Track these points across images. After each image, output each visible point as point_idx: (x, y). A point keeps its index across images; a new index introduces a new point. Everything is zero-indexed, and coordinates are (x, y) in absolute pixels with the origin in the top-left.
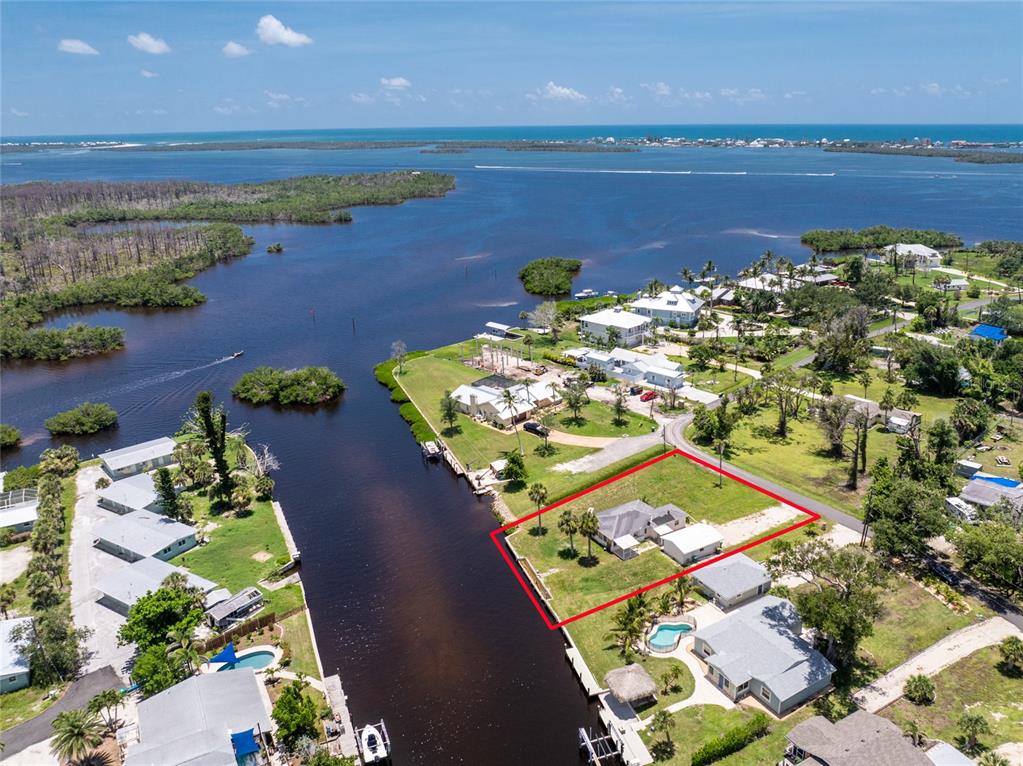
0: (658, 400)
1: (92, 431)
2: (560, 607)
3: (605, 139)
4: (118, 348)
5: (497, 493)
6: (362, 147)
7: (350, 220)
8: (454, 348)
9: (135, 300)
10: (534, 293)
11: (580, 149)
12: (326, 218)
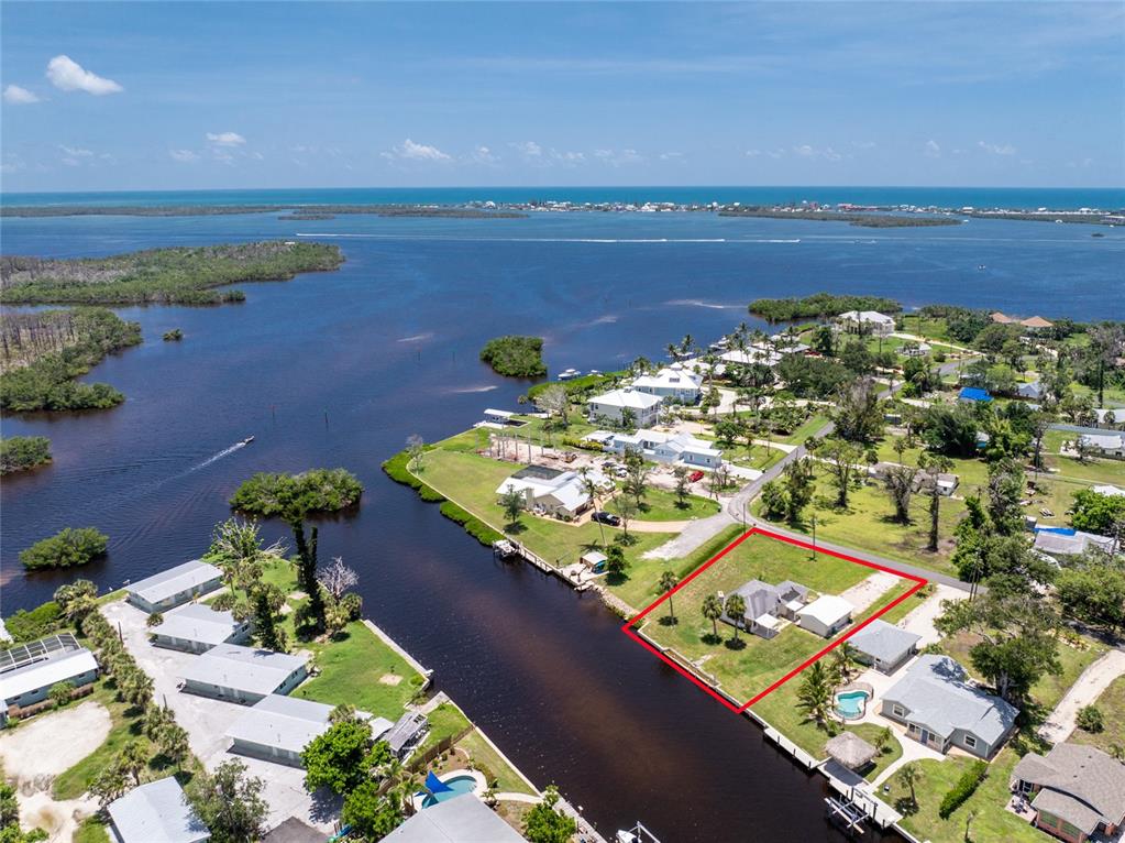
0: (705, 479)
1: (83, 562)
2: (735, 691)
3: (484, 202)
4: (46, 461)
5: (600, 588)
6: (203, 212)
7: (244, 299)
8: (459, 438)
9: (35, 404)
10: (508, 375)
11: (463, 214)
12: (214, 297)
